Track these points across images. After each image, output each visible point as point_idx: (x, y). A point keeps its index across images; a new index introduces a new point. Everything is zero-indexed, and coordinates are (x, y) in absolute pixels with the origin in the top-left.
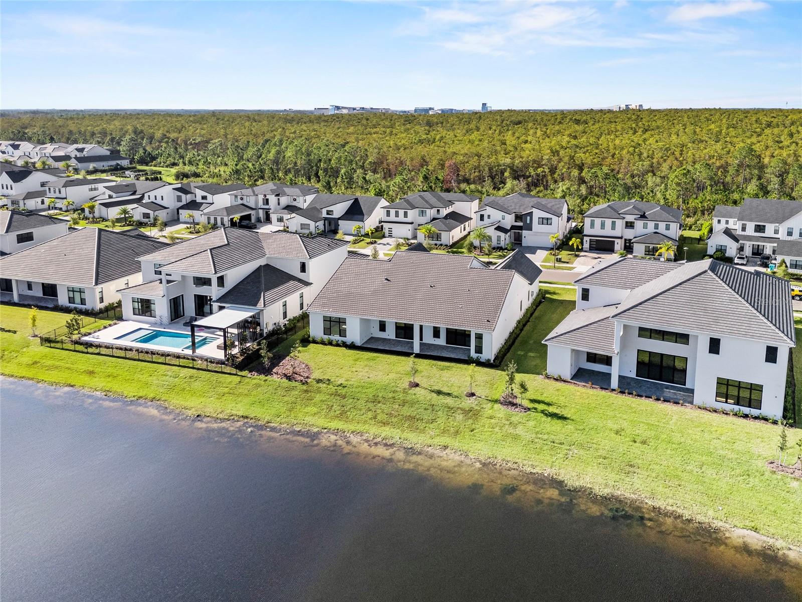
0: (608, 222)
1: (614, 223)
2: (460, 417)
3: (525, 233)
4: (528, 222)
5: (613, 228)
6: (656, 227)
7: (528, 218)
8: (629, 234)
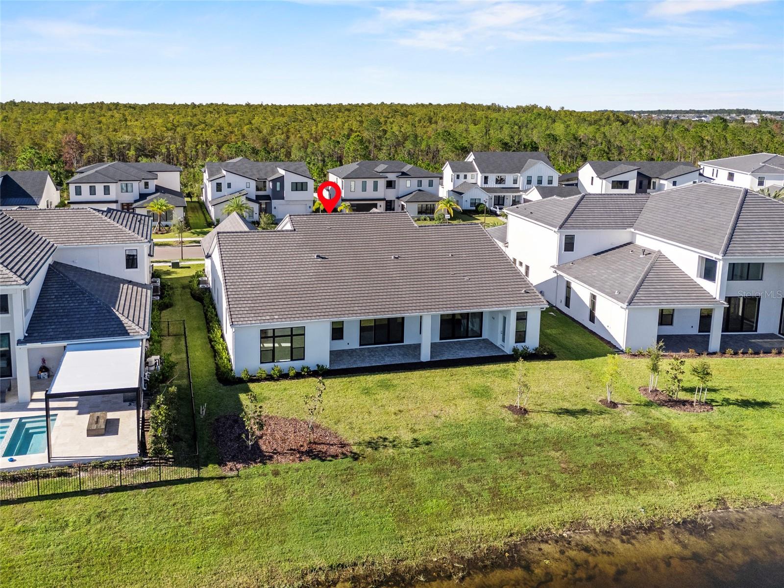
0: (370, 183)
1: (376, 184)
3: (275, 203)
4: (278, 189)
5: (376, 188)
6: (420, 184)
7: (278, 184)
8: (391, 195)
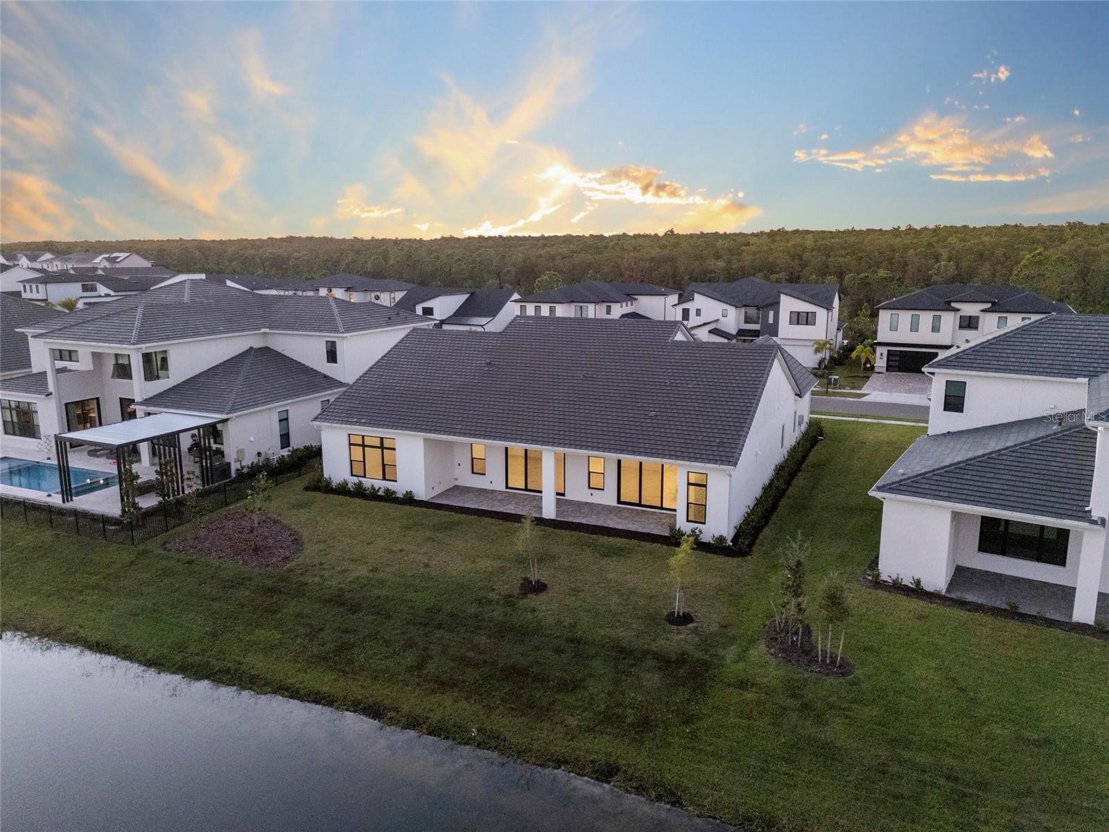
0: (926, 318)
1: (937, 320)
2: (652, 679)
4: (771, 321)
5: (935, 329)
7: (771, 313)
